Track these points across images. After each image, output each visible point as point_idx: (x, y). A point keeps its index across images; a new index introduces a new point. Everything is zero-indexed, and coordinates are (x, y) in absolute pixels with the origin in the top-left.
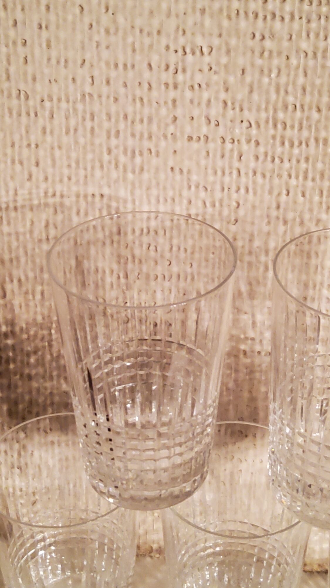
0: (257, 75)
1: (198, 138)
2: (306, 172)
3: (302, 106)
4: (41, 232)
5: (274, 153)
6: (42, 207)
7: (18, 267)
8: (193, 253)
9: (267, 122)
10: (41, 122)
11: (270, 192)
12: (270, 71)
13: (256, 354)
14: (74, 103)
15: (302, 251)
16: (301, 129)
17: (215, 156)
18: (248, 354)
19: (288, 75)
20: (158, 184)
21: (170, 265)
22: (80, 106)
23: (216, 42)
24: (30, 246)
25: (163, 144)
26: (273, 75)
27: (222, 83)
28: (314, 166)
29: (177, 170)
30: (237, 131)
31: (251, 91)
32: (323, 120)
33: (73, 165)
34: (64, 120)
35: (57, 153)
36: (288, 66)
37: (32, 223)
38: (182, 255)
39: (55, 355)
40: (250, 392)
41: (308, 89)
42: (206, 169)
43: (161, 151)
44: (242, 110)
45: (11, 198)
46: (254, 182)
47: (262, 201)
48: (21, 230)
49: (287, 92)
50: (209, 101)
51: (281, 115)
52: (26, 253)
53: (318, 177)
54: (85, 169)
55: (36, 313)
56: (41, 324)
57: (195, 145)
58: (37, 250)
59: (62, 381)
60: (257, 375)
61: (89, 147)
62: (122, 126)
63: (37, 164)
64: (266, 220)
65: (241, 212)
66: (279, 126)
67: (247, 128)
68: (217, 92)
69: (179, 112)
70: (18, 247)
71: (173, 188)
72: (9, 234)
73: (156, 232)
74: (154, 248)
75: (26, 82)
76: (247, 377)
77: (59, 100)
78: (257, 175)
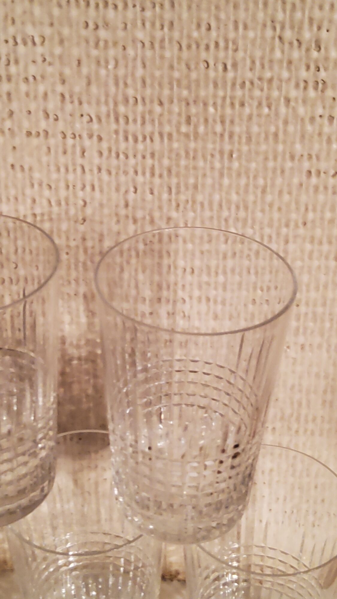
0: (93, 66)
1: (37, 134)
2: (153, 168)
3: (143, 99)
5: (118, 149)
8: (38, 255)
9: (108, 115)
11: (117, 190)
12: (107, 62)
15: (152, 250)
16: (143, 123)
17: (56, 152)
19: (126, 67)
21: (16, 268)
23: (47, 31)
25: (1, 139)
26: (111, 67)
27: (58, 75)
28: (160, 161)
29: (18, 168)
30: (78, 126)
31: (89, 83)
32: (166, 113)
36: (125, 57)
38: (28, 257)
41: (148, 81)
42: (48, 166)
44: (80, 103)
46: (100, 180)
47: (109, 200)
49: (126, 84)
50: (46, 94)
51: (122, 109)
53: (165, 173)
57: (35, 141)
64: (115, 219)
65: (89, 211)
66: (122, 121)
67: (88, 122)
68: (53, 84)
69: (15, 106)
71: (15, 186)
78: (102, 171)
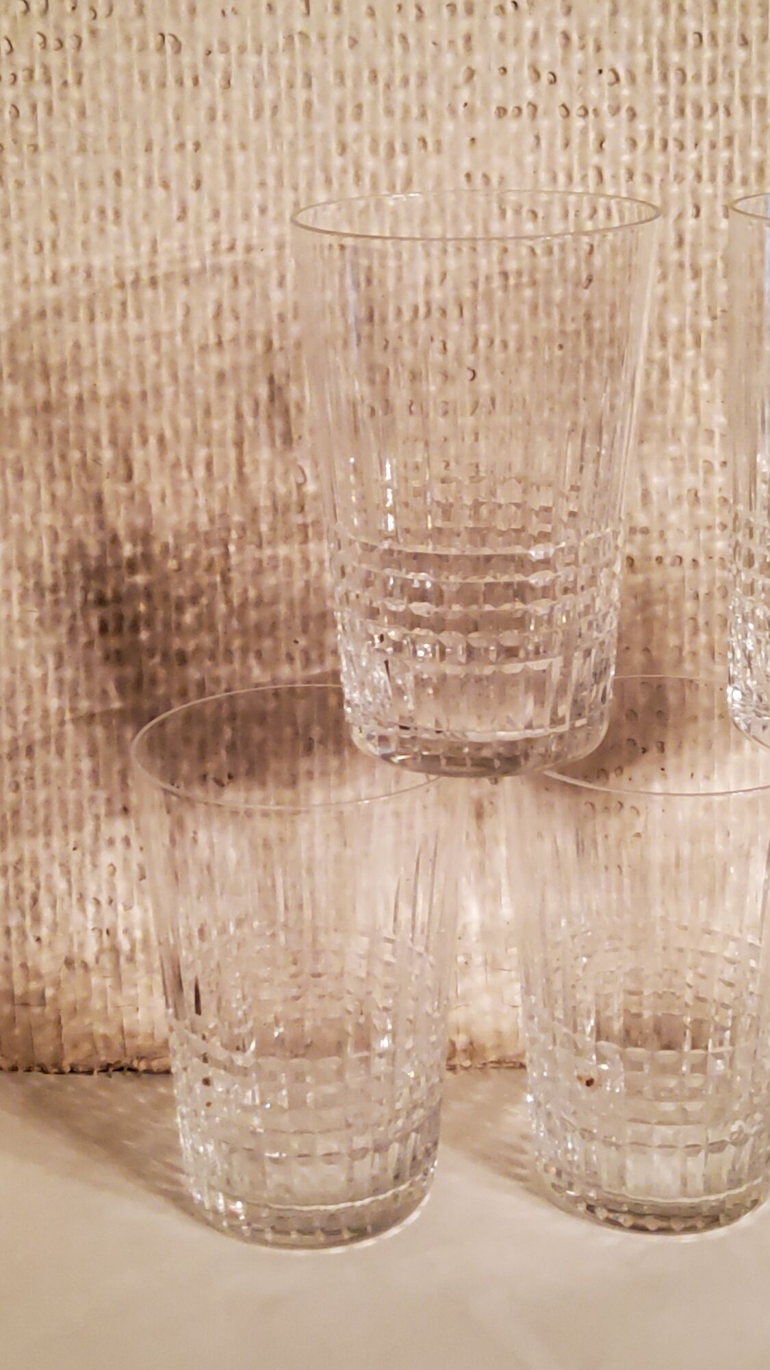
1: (516, 110)
2: (729, 167)
3: (713, 37)
4: (206, 330)
5: (666, 131)
6: (208, 274)
7: (157, 410)
8: (520, 349)
9: (649, 70)
10: (205, 94)
11: (663, 213)
13: (654, 562)
14: (272, 53)
16: (713, 80)
17: (551, 145)
18: (637, 563)
20: (442, 210)
21: (473, 379)
22: (283, 61)
24: (182, 361)
25: (449, 126)
28: (744, 153)
29: (478, 180)
30: (593, 92)
31: (615, 11)
32: (754, 61)
33: (271, 181)
34: (251, 89)
35: (239, 159)
37: (188, 311)
38: (499, 356)
39: (236, 601)
40: (646, 650)
42: (535, 172)
43: (446, 139)
44: (598, 49)
45: (145, 260)
46: (631, 194)
48: (165, 327)
49: (682, 10)
50: (535, 36)
51: (674, 57)
52: (175, 377)
53: (753, 176)
54: (295, 188)
55: (195, 508)
56: (207, 533)
57: (513, 126)
58: (197, 368)
59: (252, 661)
60: (659, 609)
61: (301, 144)
62: (366, 95)
63: (198, 185)
64: (658, 272)
65: (597, 262)
66: (673, 77)
67: (611, 84)
68: (550, 17)
69: (478, 60)
70: (158, 366)
71: (473, 218)
72: (140, 339)
73: (444, 312)
74: (441, 345)
75: (176, 15)
76: (639, 618)
77: (242, 49)
78: (634, 178)
